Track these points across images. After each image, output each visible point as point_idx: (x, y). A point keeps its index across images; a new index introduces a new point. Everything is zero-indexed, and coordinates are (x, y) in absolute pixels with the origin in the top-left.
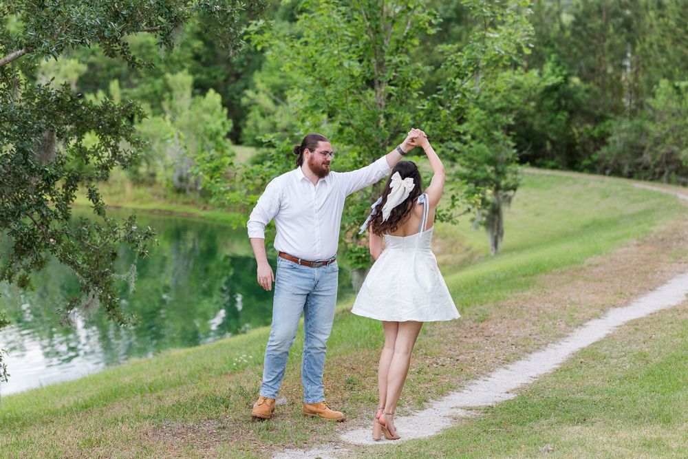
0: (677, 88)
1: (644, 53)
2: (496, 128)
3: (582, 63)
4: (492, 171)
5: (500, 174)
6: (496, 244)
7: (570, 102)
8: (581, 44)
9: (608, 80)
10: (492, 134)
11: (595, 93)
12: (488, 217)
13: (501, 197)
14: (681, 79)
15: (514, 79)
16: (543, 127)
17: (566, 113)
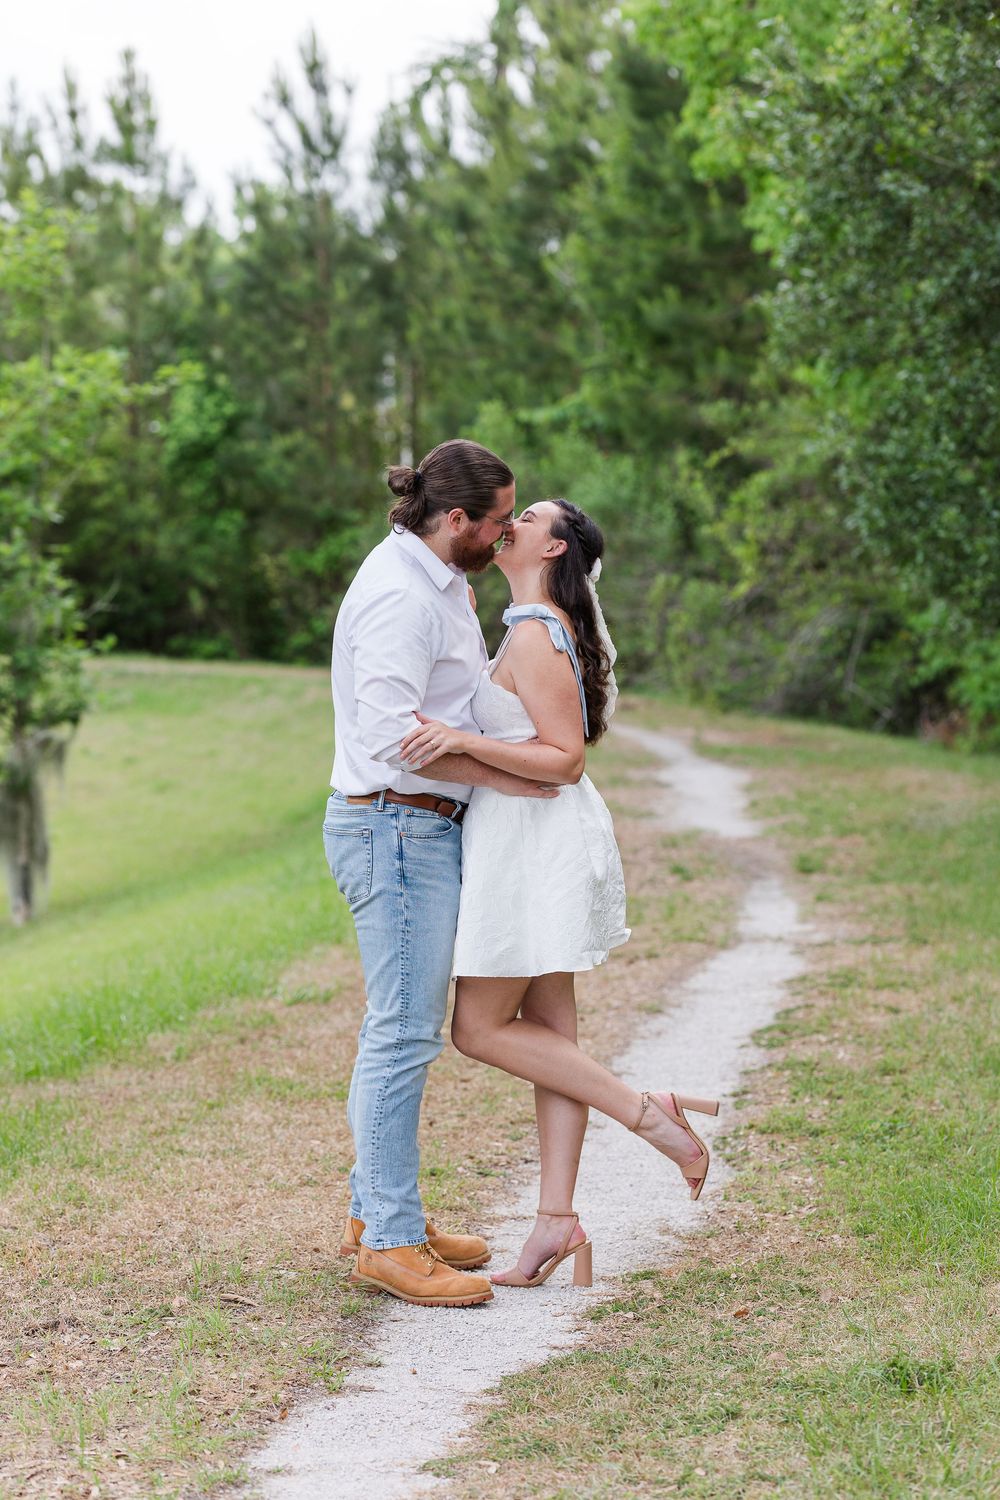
0: (527, 427)
1: (430, 343)
2: (5, 534)
3: (273, 385)
4: (3, 669)
5: (25, 674)
7: (248, 487)
8: (267, 337)
9: (341, 428)
11: (311, 461)
13: (30, 745)
14: (535, 403)
15: (55, 385)
16: (181, 552)
17: (238, 516)
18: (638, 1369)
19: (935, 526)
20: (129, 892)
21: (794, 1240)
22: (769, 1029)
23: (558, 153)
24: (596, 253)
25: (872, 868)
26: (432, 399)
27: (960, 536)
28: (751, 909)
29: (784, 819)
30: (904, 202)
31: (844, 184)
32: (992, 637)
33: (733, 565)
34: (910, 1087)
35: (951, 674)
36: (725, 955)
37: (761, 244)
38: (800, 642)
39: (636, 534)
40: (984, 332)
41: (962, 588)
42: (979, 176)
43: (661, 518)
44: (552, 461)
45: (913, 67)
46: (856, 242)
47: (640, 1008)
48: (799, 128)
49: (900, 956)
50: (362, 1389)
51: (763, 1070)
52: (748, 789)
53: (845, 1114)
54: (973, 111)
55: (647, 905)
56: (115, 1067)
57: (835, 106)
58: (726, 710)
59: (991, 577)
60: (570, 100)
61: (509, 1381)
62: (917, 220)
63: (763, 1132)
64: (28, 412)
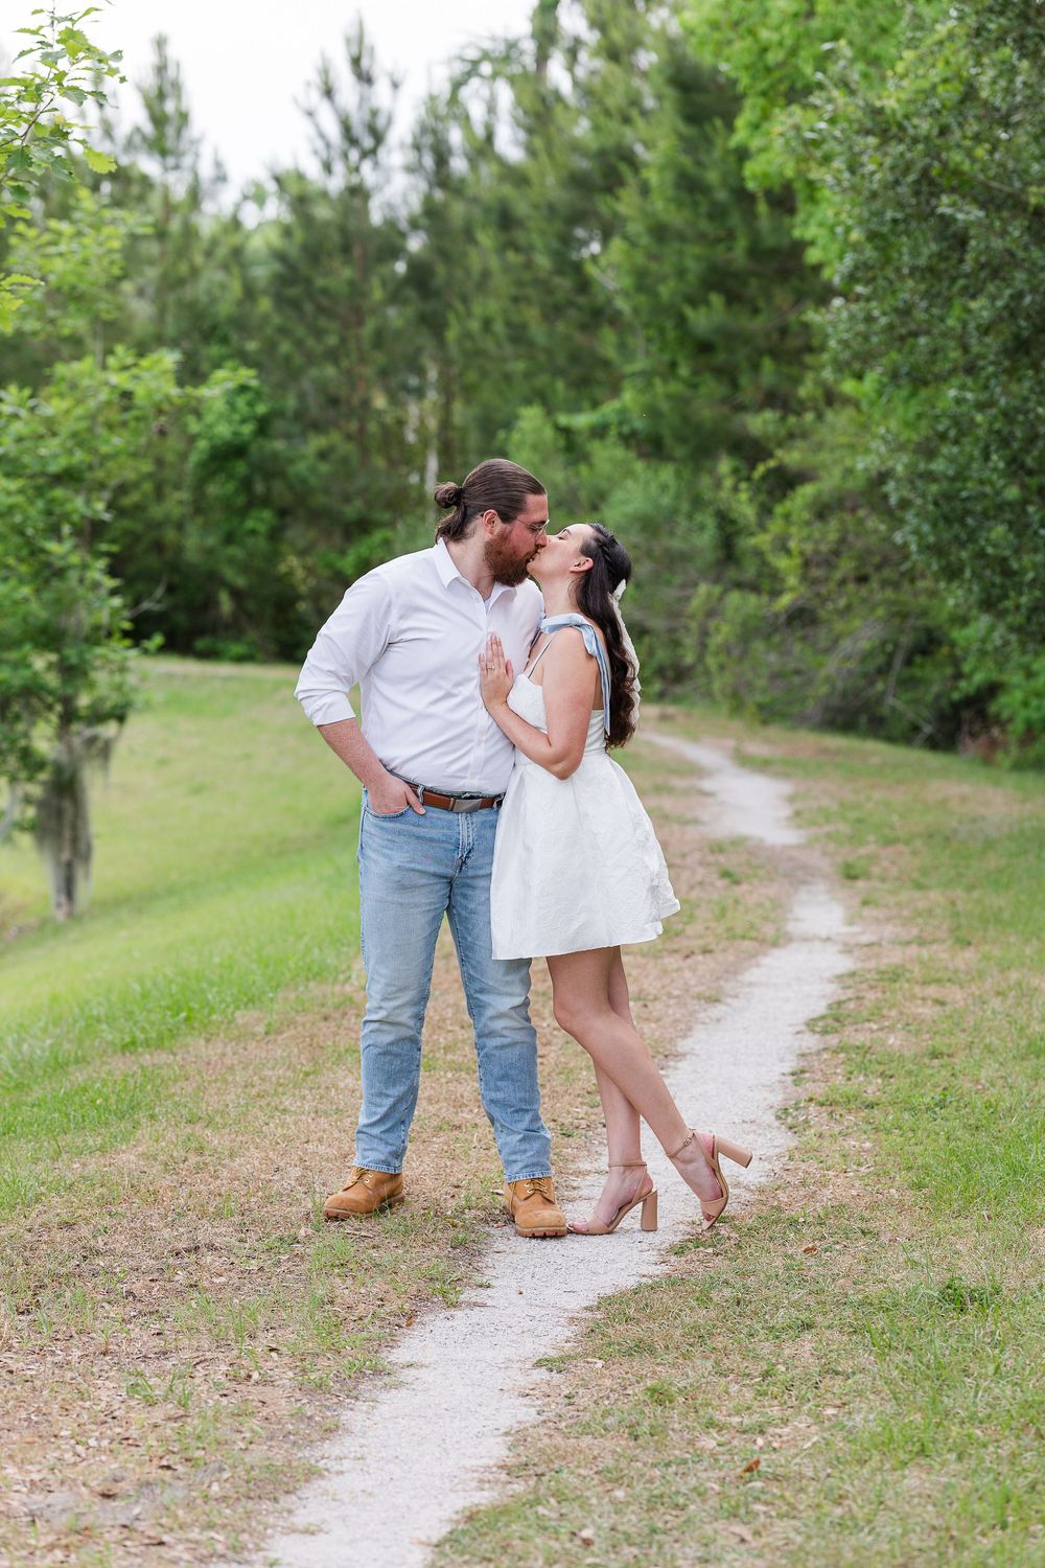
0: (566, 432)
1: (468, 345)
2: (54, 532)
3: (305, 381)
4: (50, 666)
5: (72, 672)
6: (68, 887)
7: (278, 487)
8: (300, 331)
9: (373, 427)
10: (43, 551)
11: (345, 461)
12: (42, 805)
13: (77, 742)
14: (574, 408)
15: (106, 383)
16: (209, 552)
17: (267, 515)
18: (720, 1291)
19: (983, 543)
20: (171, 891)
21: (854, 1193)
22: (823, 1018)
23: (602, 154)
24: (640, 258)
25: (915, 875)
26: (468, 401)
27: (1007, 553)
28: (799, 911)
29: (827, 828)
30: (960, 224)
31: (900, 205)
32: (1037, 654)
33: (775, 576)
34: (957, 1068)
35: (993, 689)
36: (775, 952)
37: (813, 256)
38: (841, 655)
39: (676, 544)
40: (1035, 353)
41: (1009, 604)
42: (1033, 200)
43: (702, 528)
44: (591, 465)
45: (970, 93)
46: (911, 263)
47: (699, 997)
48: (857, 149)
49: (945, 956)
50: (476, 1304)
51: (818, 1053)
52: (791, 799)
53: (898, 1090)
54: (1027, 133)
55: (698, 906)
56: (208, 1041)
57: (894, 130)
58: (765, 723)
59: (1038, 593)
60: (615, 101)
61: (606, 1302)
62: (973, 243)
63: (822, 1105)
64: (80, 411)
